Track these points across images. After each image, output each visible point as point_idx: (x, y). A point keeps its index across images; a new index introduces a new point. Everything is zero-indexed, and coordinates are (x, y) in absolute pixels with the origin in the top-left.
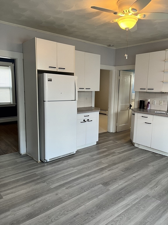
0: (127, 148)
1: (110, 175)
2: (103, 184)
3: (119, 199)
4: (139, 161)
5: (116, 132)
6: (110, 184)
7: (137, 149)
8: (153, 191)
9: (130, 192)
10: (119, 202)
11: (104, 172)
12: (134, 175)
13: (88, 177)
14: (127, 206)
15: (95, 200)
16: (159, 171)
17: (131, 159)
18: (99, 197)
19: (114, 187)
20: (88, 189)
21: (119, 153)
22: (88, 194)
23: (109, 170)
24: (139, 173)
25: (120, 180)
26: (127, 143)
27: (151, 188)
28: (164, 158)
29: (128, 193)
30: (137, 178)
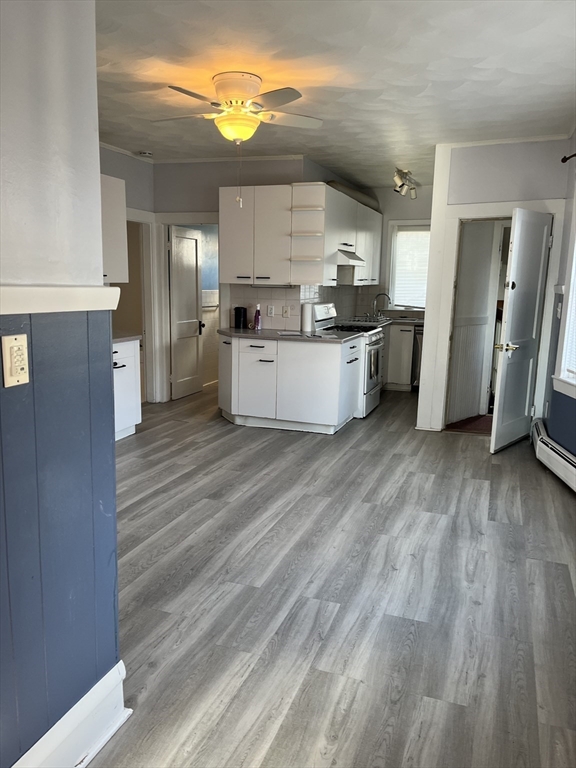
0: (217, 429)
1: (213, 481)
2: (209, 497)
3: (256, 510)
4: (262, 449)
5: (171, 400)
6: (223, 495)
7: (244, 429)
8: (312, 488)
9: (272, 497)
10: (261, 514)
11: (196, 478)
12: (264, 472)
13: (165, 495)
14: (277, 515)
15: (210, 522)
16: (308, 458)
17: (240, 448)
18: (216, 516)
19: (237, 496)
20: (182, 511)
21: (209, 442)
22: (188, 517)
23: (206, 474)
24: (271, 467)
25: (241, 484)
26: (212, 419)
27: (307, 485)
28: (308, 437)
29: (268, 499)
30: (273, 475)
